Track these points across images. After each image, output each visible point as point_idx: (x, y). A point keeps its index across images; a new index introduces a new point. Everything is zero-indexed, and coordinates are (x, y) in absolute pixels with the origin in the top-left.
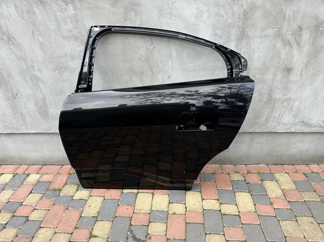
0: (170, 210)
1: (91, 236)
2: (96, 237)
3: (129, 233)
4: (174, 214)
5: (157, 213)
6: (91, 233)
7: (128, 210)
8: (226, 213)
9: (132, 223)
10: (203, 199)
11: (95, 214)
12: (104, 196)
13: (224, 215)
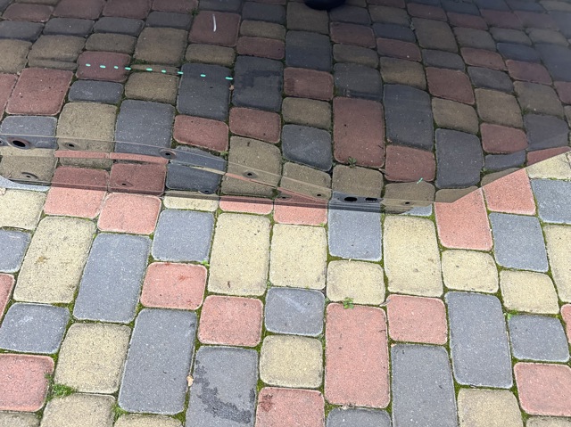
0: (334, 287)
1: (54, 390)
2: (70, 392)
3: (190, 380)
4: (347, 304)
5: (288, 299)
6: (51, 377)
7: (184, 284)
8: (521, 310)
9: (201, 339)
10: (442, 249)
11: (64, 297)
12: (95, 220)
13: (514, 313)
